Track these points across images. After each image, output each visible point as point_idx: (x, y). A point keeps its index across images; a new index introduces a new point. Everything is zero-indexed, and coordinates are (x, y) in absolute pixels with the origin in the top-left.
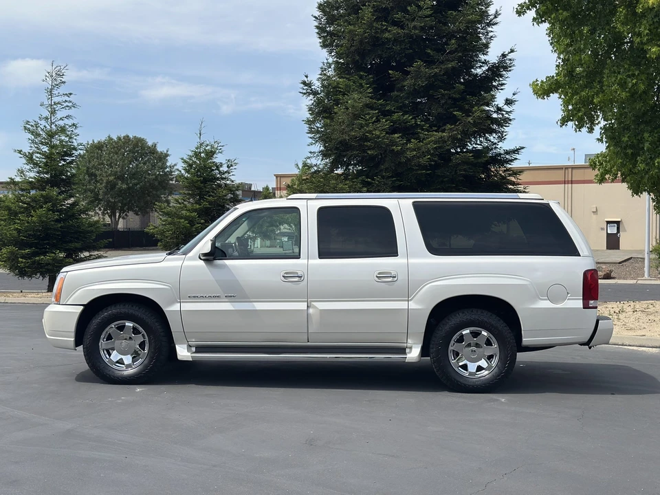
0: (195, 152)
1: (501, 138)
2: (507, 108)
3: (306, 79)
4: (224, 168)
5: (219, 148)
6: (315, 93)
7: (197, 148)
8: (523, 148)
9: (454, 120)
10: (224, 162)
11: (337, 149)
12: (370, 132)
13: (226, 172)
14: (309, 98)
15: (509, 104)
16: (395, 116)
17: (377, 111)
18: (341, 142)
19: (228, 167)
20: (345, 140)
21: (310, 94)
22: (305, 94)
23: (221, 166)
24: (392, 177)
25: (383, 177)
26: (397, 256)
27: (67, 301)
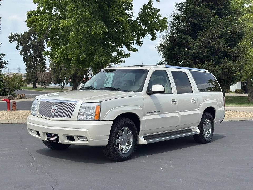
26: (193, 92)
27: (104, 119)
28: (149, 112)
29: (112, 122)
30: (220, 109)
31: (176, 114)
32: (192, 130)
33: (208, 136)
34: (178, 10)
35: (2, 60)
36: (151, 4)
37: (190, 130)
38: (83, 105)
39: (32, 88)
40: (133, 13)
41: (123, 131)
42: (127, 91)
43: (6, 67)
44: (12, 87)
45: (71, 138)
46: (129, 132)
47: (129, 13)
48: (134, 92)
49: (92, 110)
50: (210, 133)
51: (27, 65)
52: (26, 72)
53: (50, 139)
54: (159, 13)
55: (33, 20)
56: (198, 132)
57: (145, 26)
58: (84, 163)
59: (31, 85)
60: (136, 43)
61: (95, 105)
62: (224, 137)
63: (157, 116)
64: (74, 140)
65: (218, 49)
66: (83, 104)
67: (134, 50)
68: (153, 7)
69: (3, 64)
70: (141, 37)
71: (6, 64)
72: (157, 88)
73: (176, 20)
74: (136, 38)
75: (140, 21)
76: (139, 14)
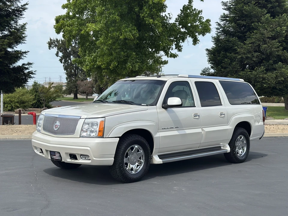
26: (222, 105)
27: (109, 136)
28: (164, 128)
29: (118, 139)
30: (257, 124)
31: (199, 130)
32: (222, 148)
33: (242, 155)
34: (225, 9)
35: (29, 70)
36: (191, 4)
37: (219, 148)
38: (87, 121)
39: (73, 99)
40: (171, 15)
41: (132, 149)
42: (140, 105)
43: (34, 77)
44: (47, 98)
45: (73, 156)
46: (140, 151)
47: (165, 15)
48: (147, 105)
49: (96, 126)
50: (245, 151)
51: (67, 74)
52: (66, 82)
53: (53, 157)
54: (201, 14)
55: (62, 25)
56: (228, 150)
57: (185, 29)
58: (88, 184)
59: (72, 96)
60: (176, 48)
61: (99, 121)
62: (266, 155)
63: (175, 133)
64: (76, 159)
65: (271, 53)
66: (86, 119)
67: (174, 56)
68: (193, 8)
69: (30, 75)
70: (181, 41)
71: (34, 74)
72: (174, 101)
73: (223, 20)
74: (175, 43)
75: (179, 23)
76: (178, 16)
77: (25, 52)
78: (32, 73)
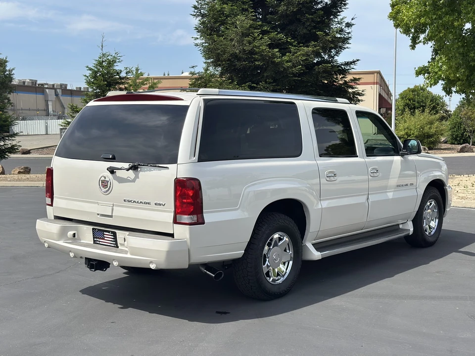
0: (99, 61)
1: (337, 53)
2: (347, 30)
3: (196, 4)
4: (123, 75)
5: (119, 58)
6: (203, 16)
7: (100, 58)
8: (358, 60)
9: (316, 38)
10: (122, 69)
11: (229, 60)
12: (258, 47)
13: (125, 77)
14: (198, 19)
15: (348, 27)
16: (273, 35)
17: (260, 30)
18: (231, 55)
19: (126, 73)
20: (236, 53)
21: (199, 15)
22: (195, 15)
23: (121, 72)
24: (273, 83)
25: (266, 82)
77: (354, 62)
78: (359, 94)
